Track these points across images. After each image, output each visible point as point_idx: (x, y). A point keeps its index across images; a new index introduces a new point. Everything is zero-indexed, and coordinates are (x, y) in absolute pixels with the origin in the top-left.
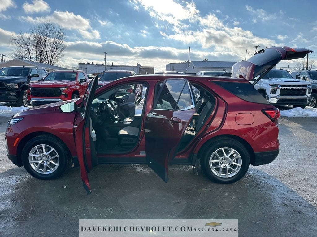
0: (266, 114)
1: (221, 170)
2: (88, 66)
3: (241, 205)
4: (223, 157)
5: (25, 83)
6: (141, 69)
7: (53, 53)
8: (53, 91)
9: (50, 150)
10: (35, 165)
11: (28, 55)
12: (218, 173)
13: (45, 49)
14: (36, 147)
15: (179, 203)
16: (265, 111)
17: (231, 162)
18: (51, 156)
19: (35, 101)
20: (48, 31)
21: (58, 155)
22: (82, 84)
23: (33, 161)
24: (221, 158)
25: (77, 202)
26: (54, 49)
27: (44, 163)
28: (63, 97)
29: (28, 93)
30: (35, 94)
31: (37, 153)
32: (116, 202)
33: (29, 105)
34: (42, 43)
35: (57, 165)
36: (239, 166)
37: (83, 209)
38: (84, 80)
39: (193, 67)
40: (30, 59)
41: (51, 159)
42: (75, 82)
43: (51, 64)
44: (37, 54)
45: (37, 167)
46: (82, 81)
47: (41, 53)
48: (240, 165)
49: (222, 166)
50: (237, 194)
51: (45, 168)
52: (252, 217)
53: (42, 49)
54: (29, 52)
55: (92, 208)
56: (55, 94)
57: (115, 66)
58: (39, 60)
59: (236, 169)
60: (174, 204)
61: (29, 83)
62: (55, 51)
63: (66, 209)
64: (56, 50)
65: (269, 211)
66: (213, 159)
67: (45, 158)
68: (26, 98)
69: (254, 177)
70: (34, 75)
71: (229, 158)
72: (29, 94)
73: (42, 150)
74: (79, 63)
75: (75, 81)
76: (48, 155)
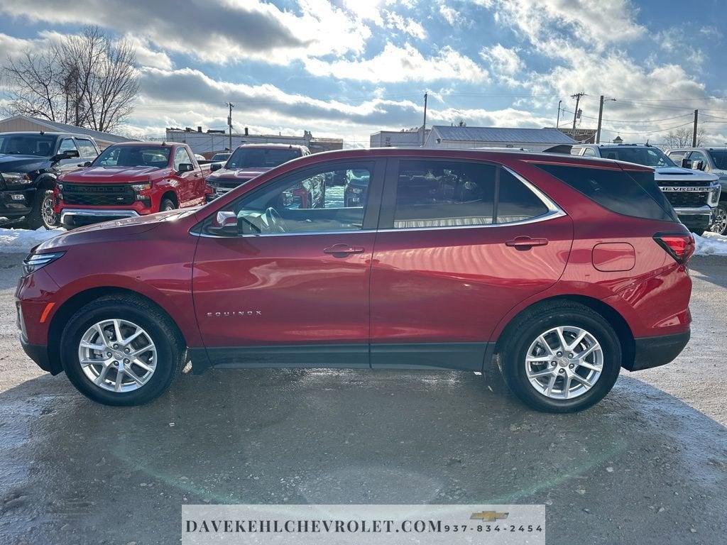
0: (664, 246)
1: (553, 380)
2: (188, 135)
3: (612, 465)
4: (560, 349)
5: (46, 172)
6: (312, 144)
7: (106, 105)
8: (115, 192)
9: (134, 333)
10: (95, 371)
11: (46, 108)
12: (545, 388)
13: (87, 94)
14: (98, 326)
15: (460, 462)
16: (662, 238)
17: (578, 361)
18: (137, 349)
19: (73, 216)
20: (94, 51)
21: (153, 344)
22: (185, 175)
23: (90, 361)
24: (554, 352)
25: (209, 461)
26: (109, 94)
27: (118, 364)
28: (140, 206)
29: (55, 195)
30: (74, 198)
31: (98, 340)
32: (305, 461)
33: (58, 224)
34: (79, 81)
35: (151, 369)
36: (595, 372)
37: (227, 481)
38: (188, 167)
39: (439, 140)
40: (51, 117)
41: (135, 356)
42: (167, 171)
43: (101, 129)
44: (67, 105)
45: (98, 374)
46: (183, 168)
47: (77, 104)
48: (598, 368)
49: (556, 373)
50: (594, 439)
51: (119, 377)
52: (645, 495)
53: (81, 93)
54: (49, 100)
55: (249, 478)
56: (120, 199)
57: (252, 137)
58: (74, 119)
59: (588, 378)
60: (449, 465)
61: (55, 171)
62: (110, 98)
63: (184, 480)
64: (114, 96)
65: (681, 481)
66: (534, 353)
67: (121, 354)
68: (49, 209)
69: (625, 395)
70: (68, 154)
71: (573, 352)
72: (58, 199)
73: (112, 333)
74: (167, 129)
75: (167, 169)
76: (127, 345)
